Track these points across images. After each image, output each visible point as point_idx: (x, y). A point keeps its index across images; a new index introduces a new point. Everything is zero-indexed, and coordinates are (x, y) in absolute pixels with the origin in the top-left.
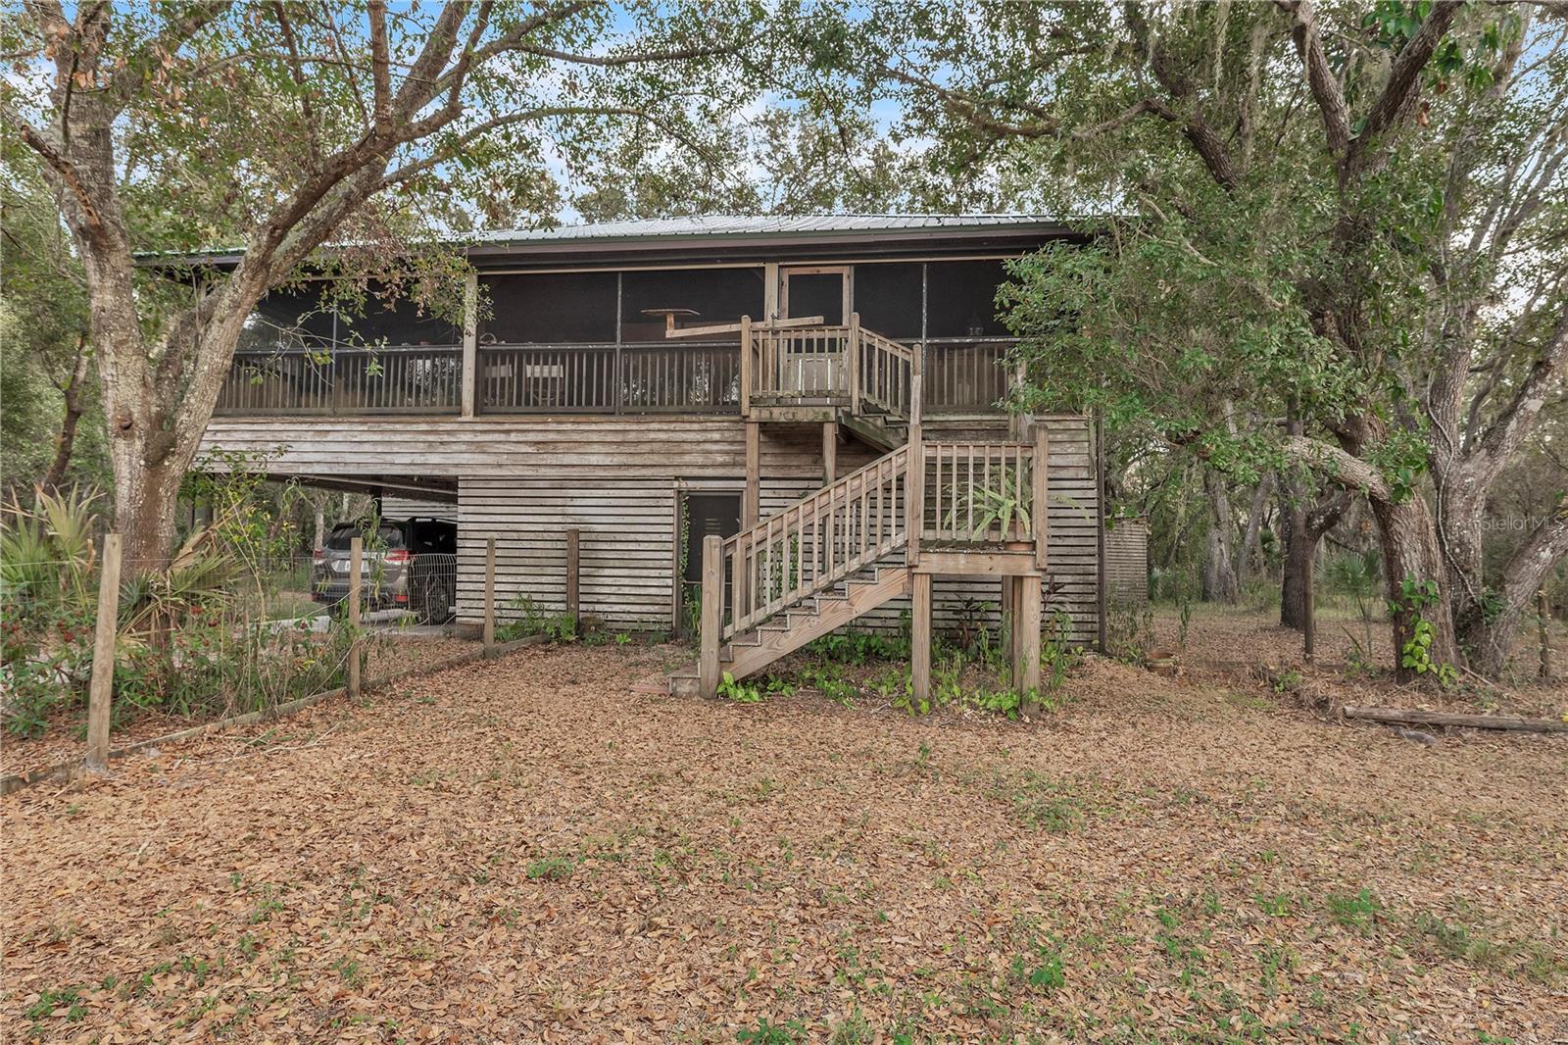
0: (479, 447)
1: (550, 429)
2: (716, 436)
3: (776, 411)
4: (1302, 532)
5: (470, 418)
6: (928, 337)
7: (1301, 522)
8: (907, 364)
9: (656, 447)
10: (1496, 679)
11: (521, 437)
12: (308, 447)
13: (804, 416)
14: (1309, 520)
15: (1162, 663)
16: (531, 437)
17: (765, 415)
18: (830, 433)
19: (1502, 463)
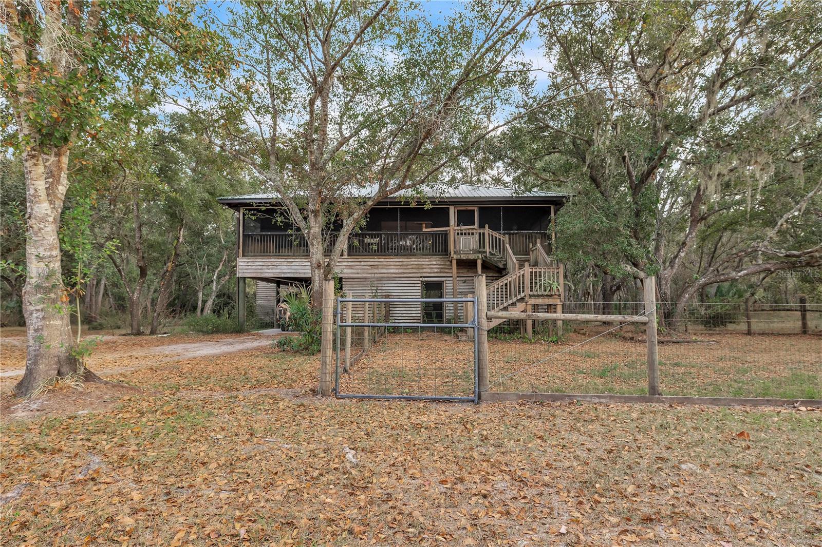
0: (350, 267)
1: (375, 260)
2: (434, 263)
3: (462, 256)
4: (609, 292)
5: (347, 257)
6: (503, 230)
7: (609, 288)
8: (503, 241)
9: (414, 266)
10: (675, 330)
11: (365, 264)
12: (285, 267)
13: (472, 257)
14: (611, 288)
15: (582, 332)
16: (369, 263)
17: (459, 257)
18: (479, 263)
19: (675, 270)
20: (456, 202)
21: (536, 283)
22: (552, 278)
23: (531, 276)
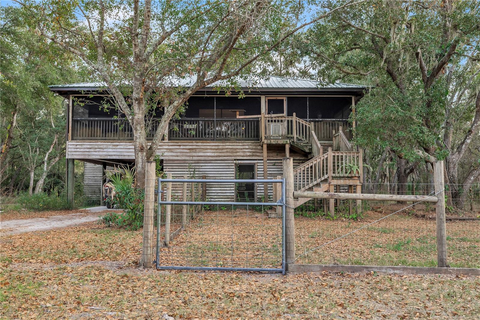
0: (170, 150)
1: (194, 144)
2: (247, 147)
3: (272, 141)
4: (403, 174)
5: (167, 141)
6: (309, 118)
7: (403, 171)
8: (309, 128)
9: (228, 150)
10: (461, 209)
11: (184, 147)
12: (111, 150)
13: (281, 142)
14: (405, 171)
16: (188, 147)
17: (269, 142)
18: (287, 147)
19: (461, 155)
20: (267, 92)
21: (338, 166)
22: (352, 162)
23: (334, 159)
